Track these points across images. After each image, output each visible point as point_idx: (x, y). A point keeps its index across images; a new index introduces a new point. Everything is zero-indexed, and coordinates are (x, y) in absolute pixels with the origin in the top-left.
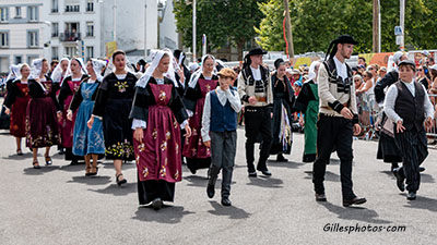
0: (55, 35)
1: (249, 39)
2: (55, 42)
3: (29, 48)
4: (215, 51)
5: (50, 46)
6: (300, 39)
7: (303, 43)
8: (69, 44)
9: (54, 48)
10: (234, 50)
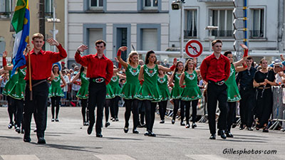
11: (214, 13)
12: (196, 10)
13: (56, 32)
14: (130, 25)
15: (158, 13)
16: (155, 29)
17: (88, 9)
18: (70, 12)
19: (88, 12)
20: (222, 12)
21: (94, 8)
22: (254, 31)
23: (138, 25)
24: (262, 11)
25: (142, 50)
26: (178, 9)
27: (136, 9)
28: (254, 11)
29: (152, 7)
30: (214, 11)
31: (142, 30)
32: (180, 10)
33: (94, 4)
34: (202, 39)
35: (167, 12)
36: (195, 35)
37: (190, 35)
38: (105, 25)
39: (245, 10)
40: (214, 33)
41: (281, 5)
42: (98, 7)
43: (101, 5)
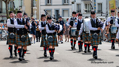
11: (86, 5)
12: (80, 4)
13: (36, 12)
14: (60, 9)
15: (68, 5)
16: (67, 10)
17: (47, 4)
18: (41, 6)
19: (46, 5)
20: (89, 4)
21: (48, 4)
22: (99, 10)
23: (62, 9)
24: (101, 4)
25: (63, 17)
26: (73, 4)
27: (61, 4)
28: (99, 4)
29: (66, 3)
30: (86, 4)
31: (63, 10)
32: (74, 4)
33: (48, 3)
34: (82, 13)
35: (71, 5)
36: (80, 12)
37: (79, 12)
38: (52, 9)
39: (95, 4)
40: (86, 11)
41: (107, 2)
42: (49, 4)
43: (50, 3)
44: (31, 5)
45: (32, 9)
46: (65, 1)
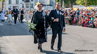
0: (23, 1)
1: (74, 2)
2: (23, 2)
3: (16, 4)
4: (65, 5)
5: (22, 3)
6: (88, 2)
7: (89, 3)
8: (27, 3)
9: (23, 4)
10: (70, 5)
44: (2, 4)
45: (3, 6)
46: (17, 2)
